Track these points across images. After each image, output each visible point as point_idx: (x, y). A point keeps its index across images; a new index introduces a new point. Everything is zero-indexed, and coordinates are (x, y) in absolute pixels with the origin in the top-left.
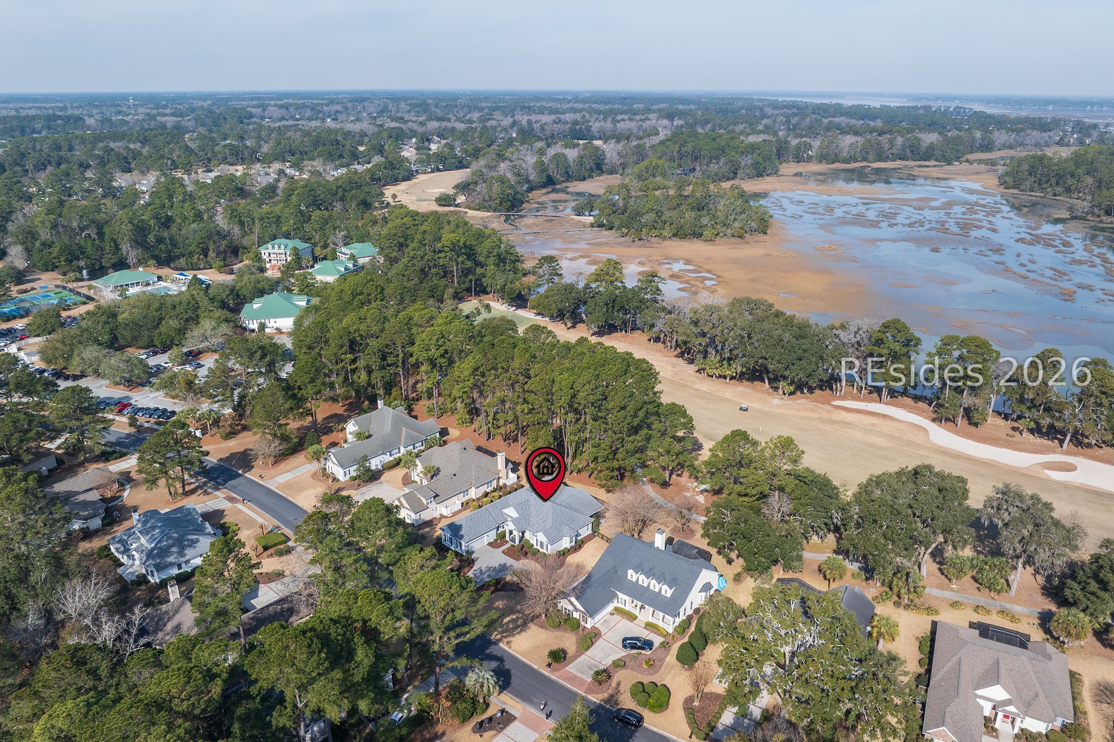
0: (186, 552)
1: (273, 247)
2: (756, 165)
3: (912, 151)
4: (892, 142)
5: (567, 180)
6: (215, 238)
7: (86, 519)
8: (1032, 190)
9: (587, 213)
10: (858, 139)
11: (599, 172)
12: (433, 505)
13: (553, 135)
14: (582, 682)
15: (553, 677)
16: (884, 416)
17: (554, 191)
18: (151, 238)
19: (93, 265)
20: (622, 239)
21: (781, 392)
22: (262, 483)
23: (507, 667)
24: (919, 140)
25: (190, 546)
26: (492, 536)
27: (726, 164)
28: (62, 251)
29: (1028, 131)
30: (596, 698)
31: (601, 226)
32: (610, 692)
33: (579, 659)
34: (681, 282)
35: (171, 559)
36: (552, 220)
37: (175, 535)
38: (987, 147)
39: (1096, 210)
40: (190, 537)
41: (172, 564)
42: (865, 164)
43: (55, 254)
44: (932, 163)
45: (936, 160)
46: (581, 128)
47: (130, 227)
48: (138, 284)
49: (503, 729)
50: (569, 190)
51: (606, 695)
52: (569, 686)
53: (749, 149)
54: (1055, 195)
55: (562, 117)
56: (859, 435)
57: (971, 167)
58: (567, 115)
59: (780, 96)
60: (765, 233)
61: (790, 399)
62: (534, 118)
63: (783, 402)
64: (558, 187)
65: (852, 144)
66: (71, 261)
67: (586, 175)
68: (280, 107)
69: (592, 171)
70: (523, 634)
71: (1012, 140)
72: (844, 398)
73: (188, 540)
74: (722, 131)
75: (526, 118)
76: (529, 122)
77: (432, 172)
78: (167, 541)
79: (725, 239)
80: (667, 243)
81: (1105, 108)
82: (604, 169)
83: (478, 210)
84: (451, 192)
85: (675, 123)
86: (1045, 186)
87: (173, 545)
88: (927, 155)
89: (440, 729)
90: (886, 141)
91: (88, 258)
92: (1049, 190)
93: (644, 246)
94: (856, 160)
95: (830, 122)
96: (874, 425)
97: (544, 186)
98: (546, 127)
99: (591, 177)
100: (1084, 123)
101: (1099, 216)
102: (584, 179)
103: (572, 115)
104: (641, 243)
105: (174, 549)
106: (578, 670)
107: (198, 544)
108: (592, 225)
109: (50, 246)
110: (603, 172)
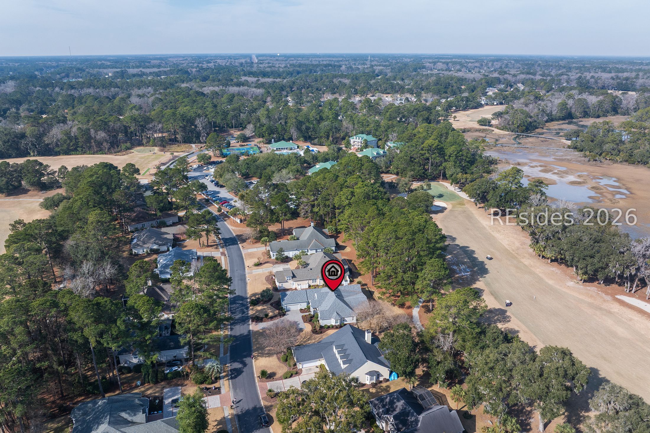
1: (356, 138)
5: (584, 117)
6: (334, 130)
7: (160, 245)
9: (573, 139)
11: (613, 113)
12: (291, 282)
13: (604, 86)
15: (257, 384)
18: (304, 127)
19: (279, 137)
20: (583, 158)
22: (242, 250)
23: (244, 370)
26: (304, 306)
28: (267, 129)
30: (263, 403)
31: (575, 148)
32: (273, 403)
33: (278, 382)
34: (596, 193)
35: (168, 270)
41: (167, 273)
43: (264, 130)
46: (626, 82)
47: (294, 120)
48: (287, 148)
49: (209, 395)
51: (269, 404)
52: (259, 392)
55: (620, 75)
61: (583, 285)
62: (598, 75)
63: (577, 286)
64: (574, 120)
66: (270, 134)
67: (601, 114)
68: (443, 63)
69: (608, 112)
70: (267, 358)
72: (631, 295)
75: (592, 74)
76: (592, 77)
77: (497, 105)
82: (619, 111)
83: (502, 130)
89: (186, 382)
91: (278, 133)
93: (596, 165)
97: (563, 119)
98: (599, 81)
103: (629, 73)
106: (271, 386)
108: (569, 147)
109: (263, 126)
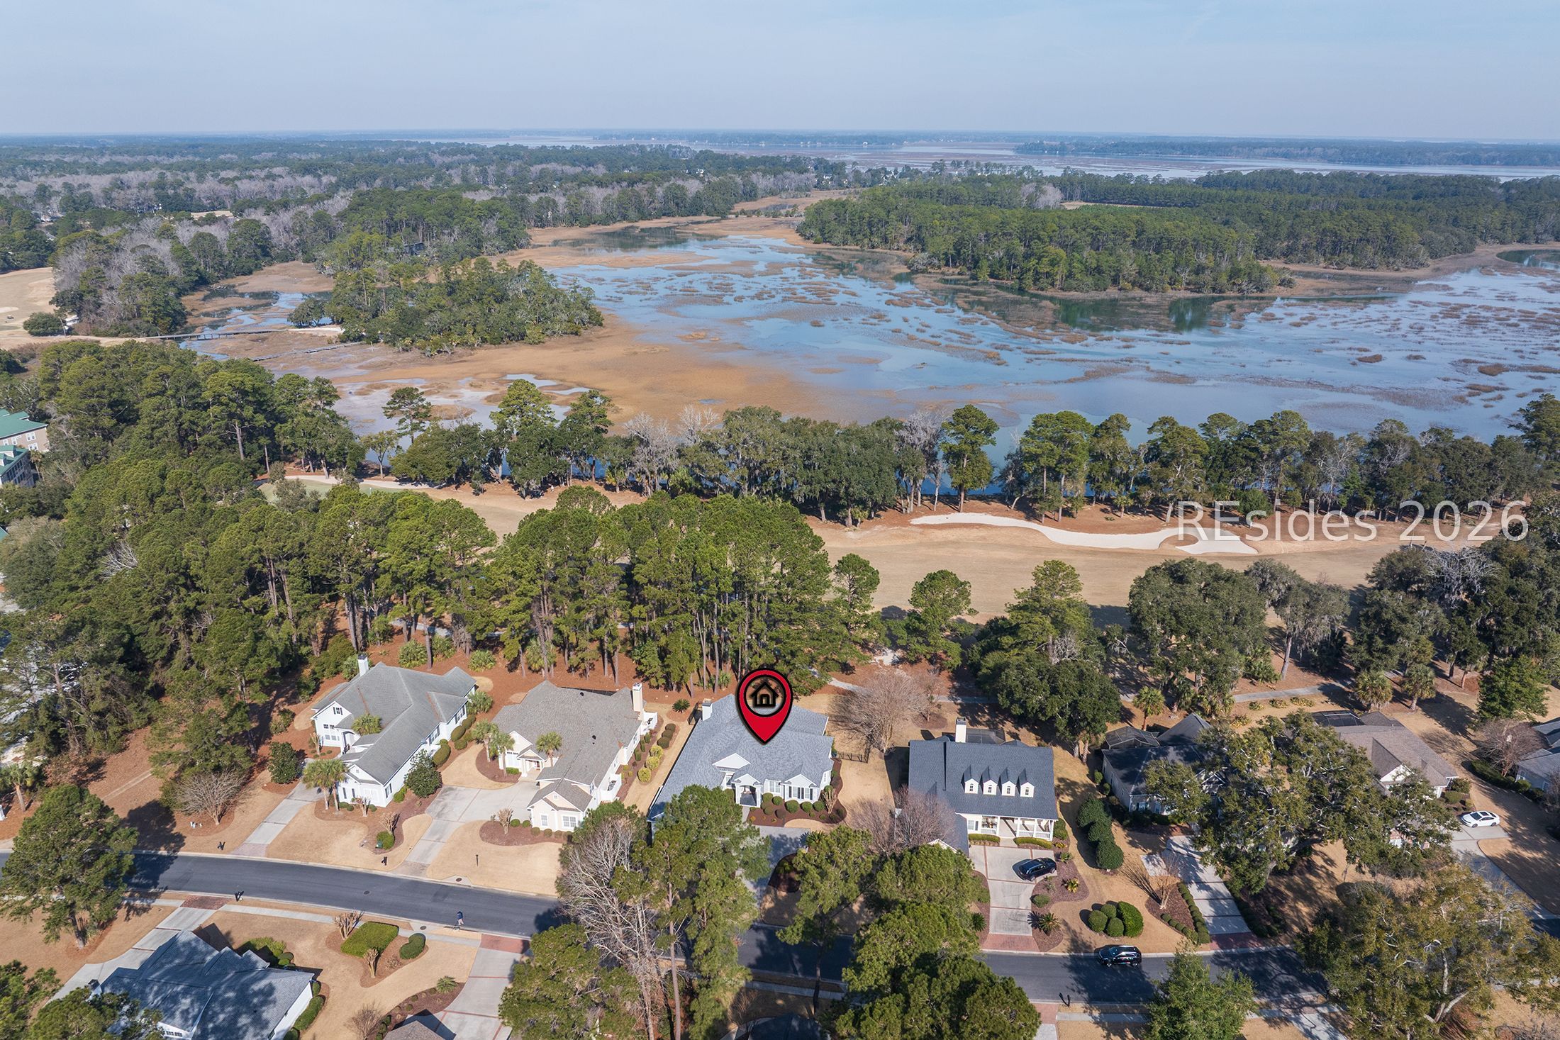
0: (265, 1015)
2: (502, 232)
3: (677, 204)
4: (651, 192)
5: (222, 276)
8: (845, 243)
9: (315, 321)
10: (609, 191)
11: (268, 259)
14: (1025, 942)
16: (981, 526)
17: (215, 294)
21: (849, 521)
24: (682, 188)
25: (265, 1003)
27: (462, 234)
29: (787, 173)
30: (1060, 952)
31: (357, 338)
32: (1066, 936)
33: (993, 916)
36: (263, 339)
37: (231, 994)
38: (751, 195)
39: (936, 261)
40: (256, 987)
42: (625, 224)
44: (704, 218)
45: (707, 214)
46: (176, 194)
50: (240, 289)
51: (1066, 943)
52: (1016, 952)
53: (486, 212)
54: (873, 247)
56: (981, 553)
57: (750, 220)
58: (131, 174)
59: (434, 137)
60: (601, 325)
61: (864, 529)
62: (75, 180)
64: (214, 286)
65: (605, 199)
67: (252, 265)
71: (771, 185)
72: (918, 515)
73: (256, 994)
74: (400, 188)
75: (60, 181)
76: (66, 185)
78: (222, 1011)
79: (556, 337)
80: (480, 353)
81: (819, 144)
82: (275, 254)
84: (51, 310)
85: (325, 179)
86: (859, 237)
87: (237, 1015)
88: (695, 208)
90: (645, 193)
92: (866, 241)
94: (614, 220)
95: (542, 171)
96: (984, 538)
99: (257, 267)
100: (827, 162)
101: (939, 267)
102: (250, 273)
103: (141, 173)
104: (444, 357)
105: (244, 1020)
106: (1005, 929)
107: (276, 995)
108: (344, 339)
110: (273, 259)
